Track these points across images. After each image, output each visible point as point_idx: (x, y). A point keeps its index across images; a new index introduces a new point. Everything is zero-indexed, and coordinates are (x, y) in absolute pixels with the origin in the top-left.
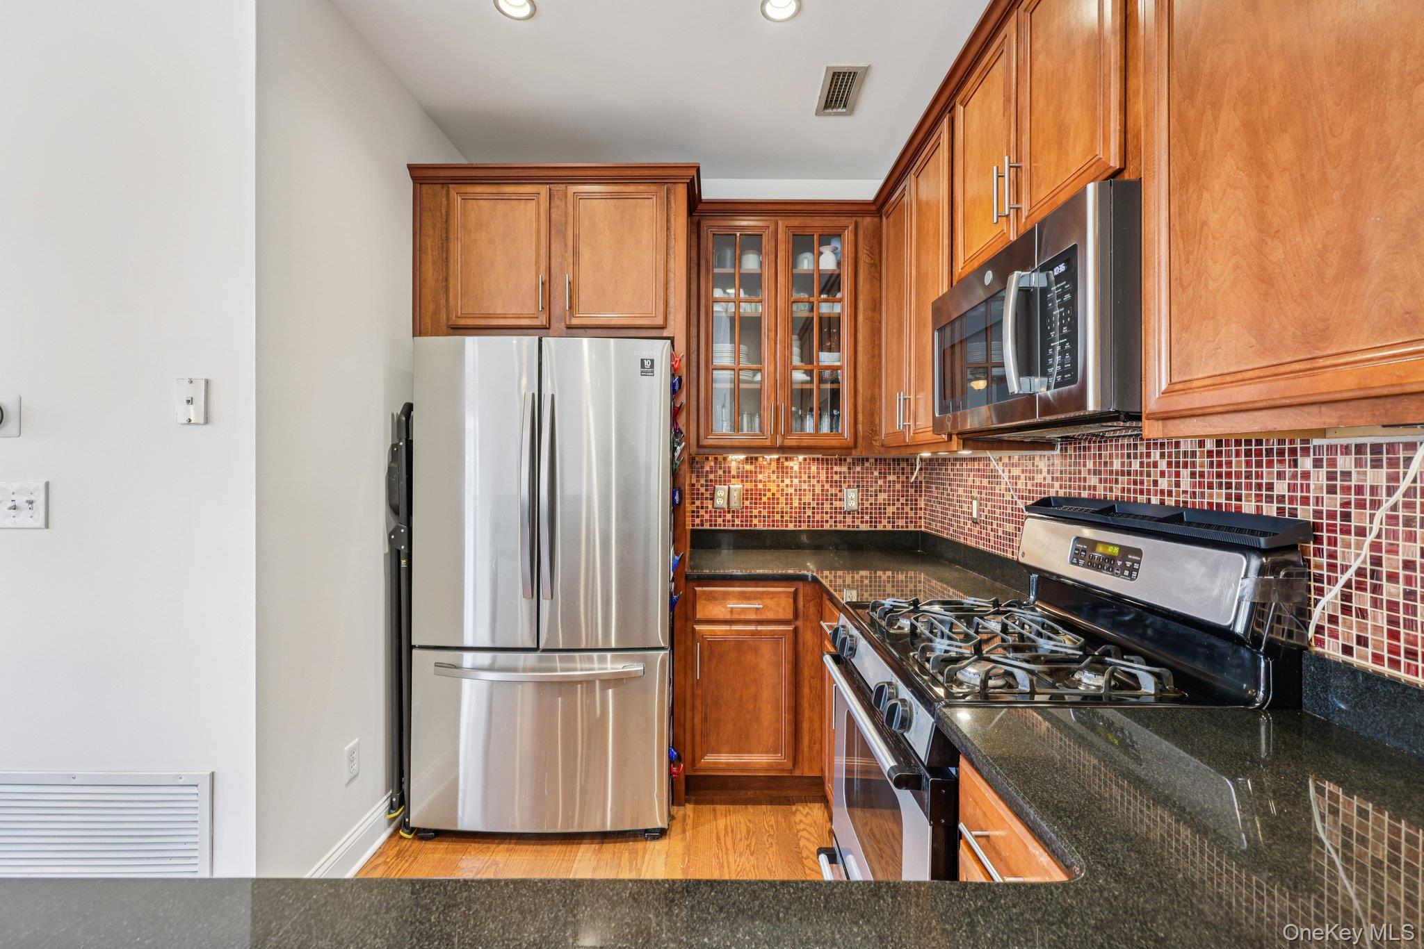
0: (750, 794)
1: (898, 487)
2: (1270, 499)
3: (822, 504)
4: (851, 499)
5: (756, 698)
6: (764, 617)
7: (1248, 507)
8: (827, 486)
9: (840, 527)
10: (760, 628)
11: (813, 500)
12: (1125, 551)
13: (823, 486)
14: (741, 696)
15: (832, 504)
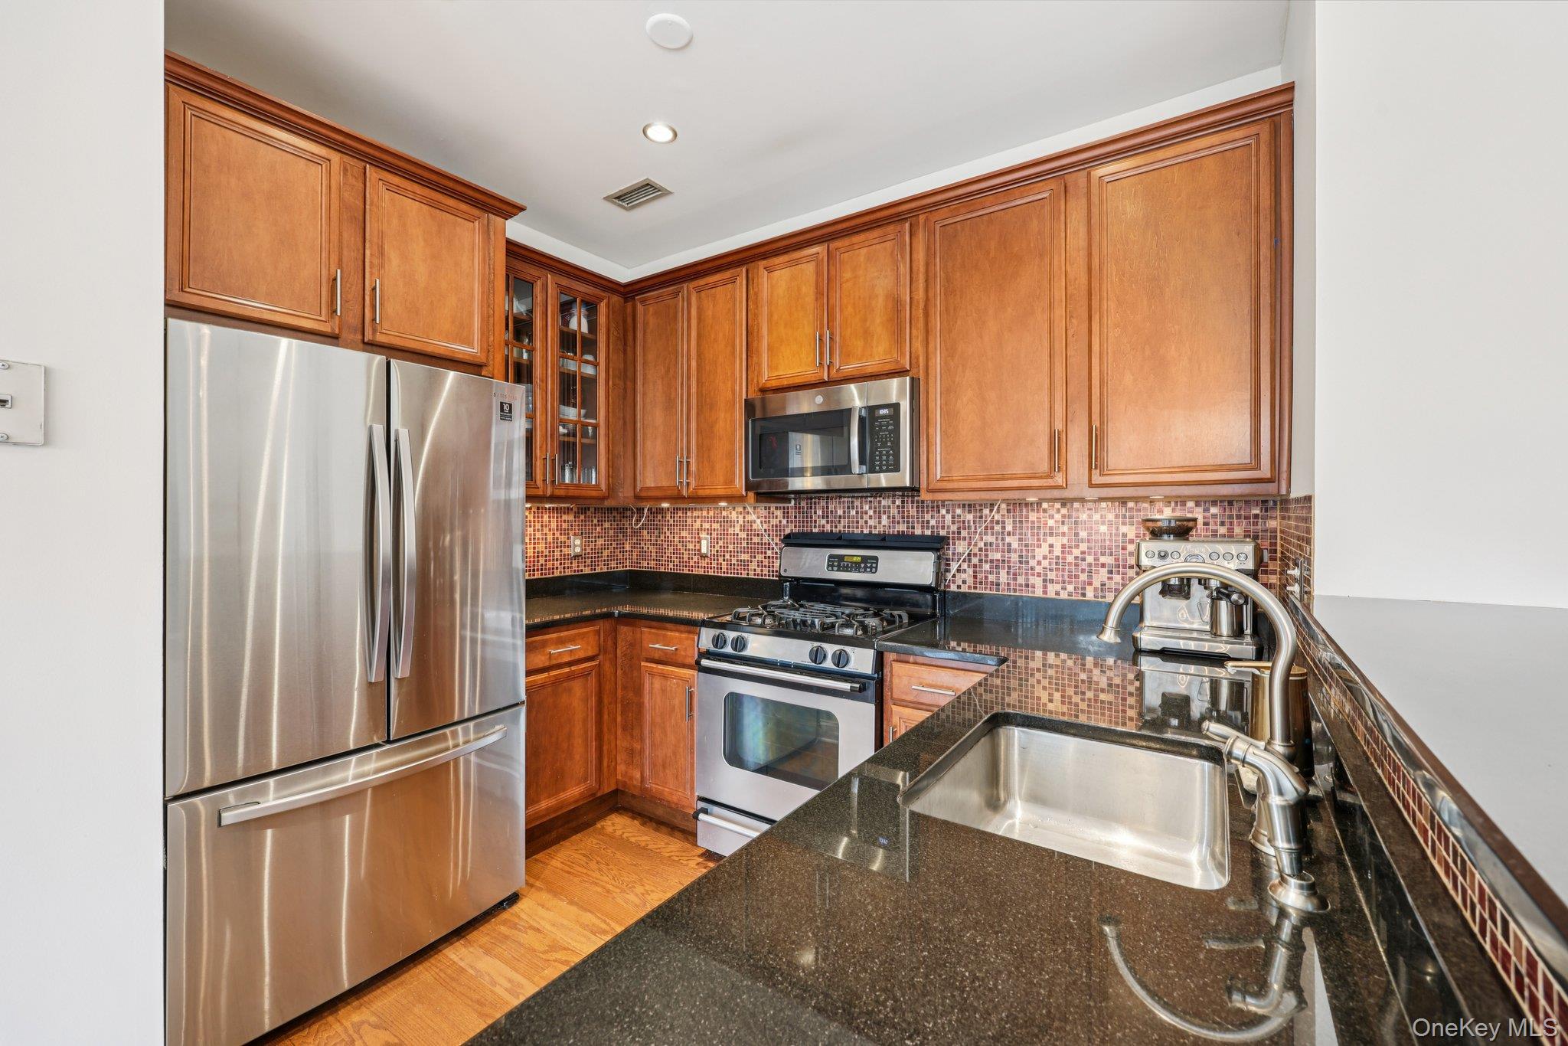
0: (554, 834)
1: (611, 532)
2: (928, 528)
3: (554, 551)
4: (577, 545)
5: (570, 736)
6: (577, 657)
7: (918, 532)
8: (557, 534)
9: (568, 573)
10: (573, 668)
11: (546, 548)
12: (865, 559)
13: (554, 534)
14: (557, 738)
15: (561, 551)
